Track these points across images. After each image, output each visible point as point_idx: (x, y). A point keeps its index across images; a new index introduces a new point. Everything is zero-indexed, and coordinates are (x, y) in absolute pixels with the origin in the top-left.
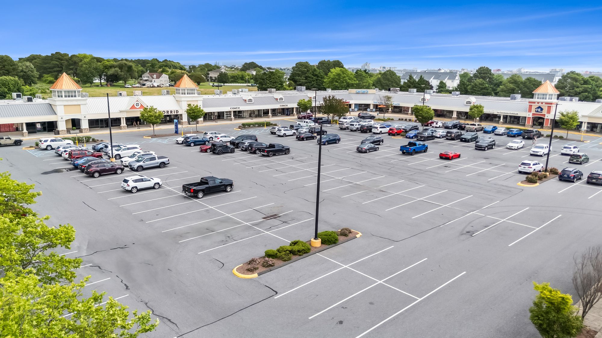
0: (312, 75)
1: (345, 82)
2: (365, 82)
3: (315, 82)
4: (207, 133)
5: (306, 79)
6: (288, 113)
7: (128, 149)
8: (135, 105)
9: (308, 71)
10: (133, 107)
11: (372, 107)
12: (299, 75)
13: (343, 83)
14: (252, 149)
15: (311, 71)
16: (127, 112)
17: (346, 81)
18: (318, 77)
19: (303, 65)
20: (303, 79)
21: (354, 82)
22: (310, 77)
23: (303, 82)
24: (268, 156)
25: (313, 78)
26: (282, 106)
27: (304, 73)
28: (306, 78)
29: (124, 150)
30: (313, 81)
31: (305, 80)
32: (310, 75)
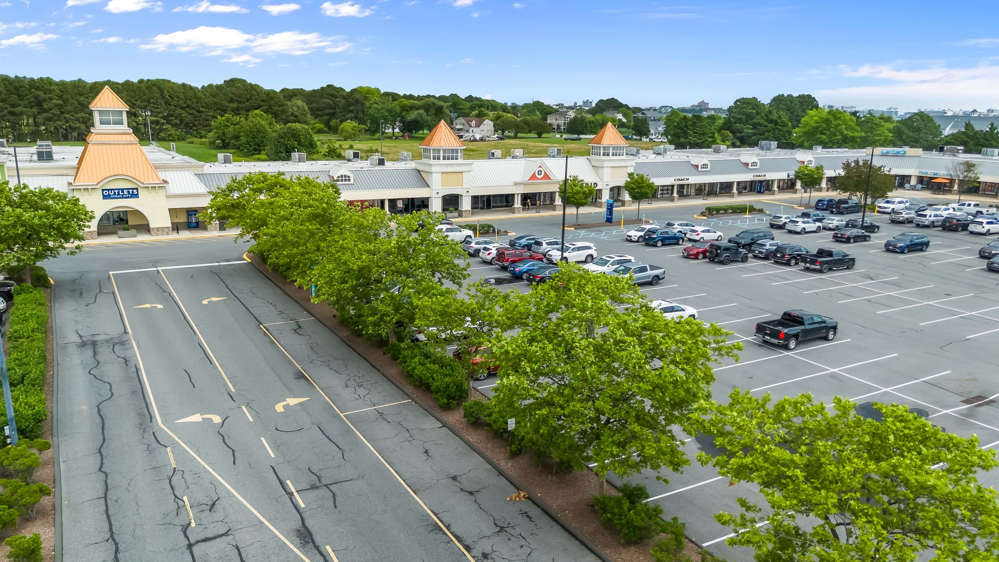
0: (766, 121)
1: (838, 134)
2: (877, 135)
3: (770, 134)
4: (674, 225)
5: (754, 128)
6: (760, 189)
7: (579, 249)
8: (536, 173)
9: (758, 113)
10: (533, 177)
11: (913, 182)
12: (740, 121)
13: (835, 135)
14: (783, 256)
15: (763, 114)
16: (524, 184)
17: (841, 133)
18: (776, 123)
19: (749, 103)
20: (748, 128)
21: (856, 134)
22: (761, 125)
23: (748, 133)
24: (820, 271)
25: (766, 126)
26: (757, 176)
27: (749, 117)
28: (755, 125)
29: (574, 250)
30: (768, 131)
31: (752, 129)
32: (762, 121)
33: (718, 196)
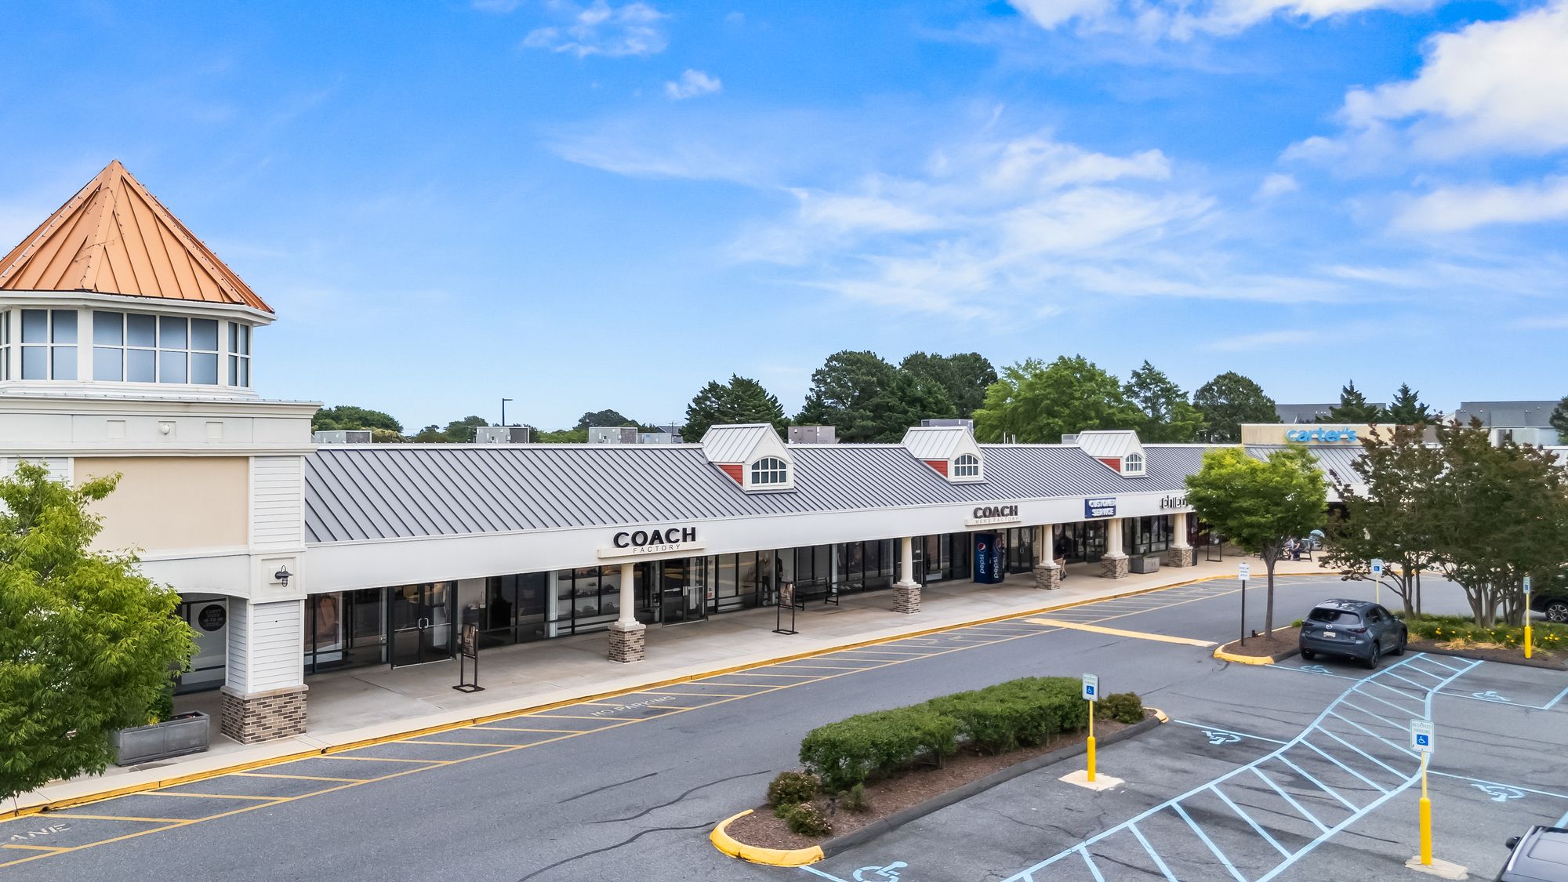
6: (989, 568)
9: (881, 385)
15: (892, 385)
19: (859, 361)
20: (862, 418)
22: (891, 409)
23: (864, 428)
25: (905, 412)
31: (873, 419)
32: (893, 401)
33: (837, 608)
